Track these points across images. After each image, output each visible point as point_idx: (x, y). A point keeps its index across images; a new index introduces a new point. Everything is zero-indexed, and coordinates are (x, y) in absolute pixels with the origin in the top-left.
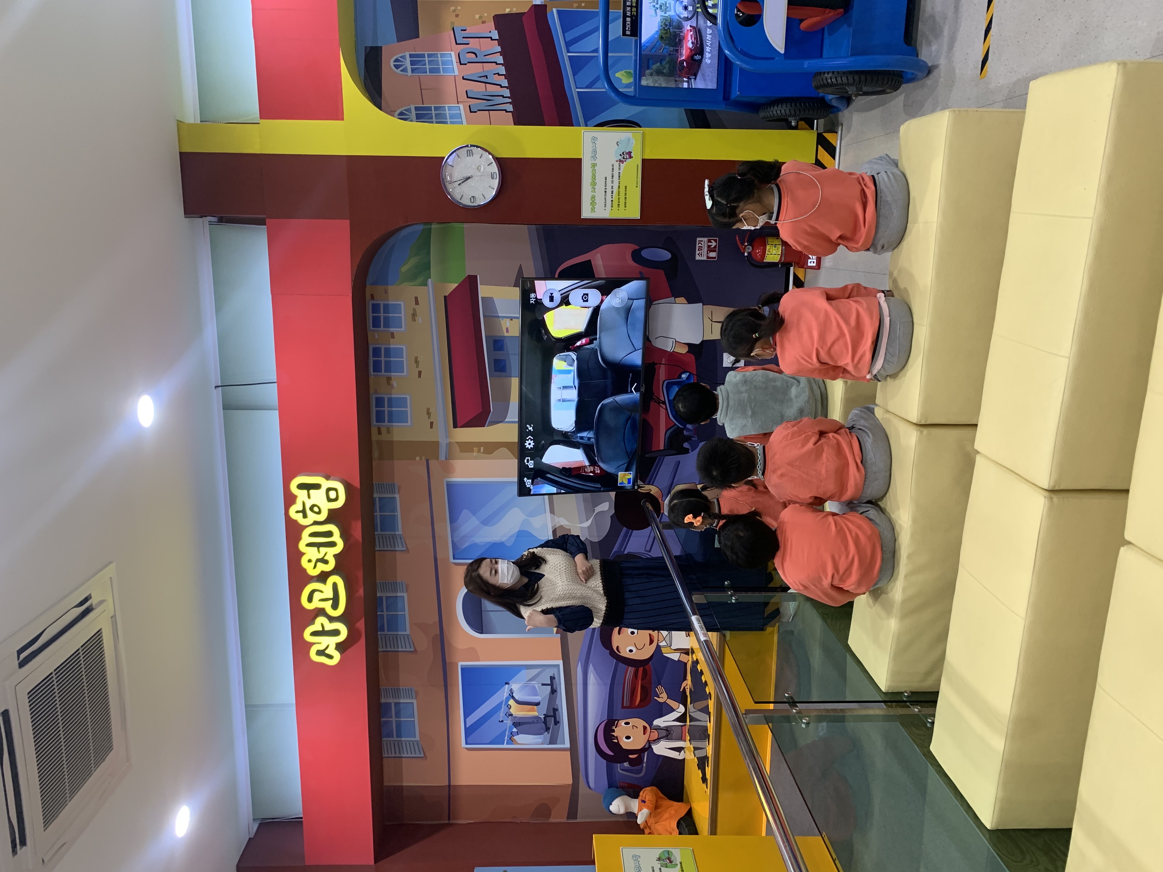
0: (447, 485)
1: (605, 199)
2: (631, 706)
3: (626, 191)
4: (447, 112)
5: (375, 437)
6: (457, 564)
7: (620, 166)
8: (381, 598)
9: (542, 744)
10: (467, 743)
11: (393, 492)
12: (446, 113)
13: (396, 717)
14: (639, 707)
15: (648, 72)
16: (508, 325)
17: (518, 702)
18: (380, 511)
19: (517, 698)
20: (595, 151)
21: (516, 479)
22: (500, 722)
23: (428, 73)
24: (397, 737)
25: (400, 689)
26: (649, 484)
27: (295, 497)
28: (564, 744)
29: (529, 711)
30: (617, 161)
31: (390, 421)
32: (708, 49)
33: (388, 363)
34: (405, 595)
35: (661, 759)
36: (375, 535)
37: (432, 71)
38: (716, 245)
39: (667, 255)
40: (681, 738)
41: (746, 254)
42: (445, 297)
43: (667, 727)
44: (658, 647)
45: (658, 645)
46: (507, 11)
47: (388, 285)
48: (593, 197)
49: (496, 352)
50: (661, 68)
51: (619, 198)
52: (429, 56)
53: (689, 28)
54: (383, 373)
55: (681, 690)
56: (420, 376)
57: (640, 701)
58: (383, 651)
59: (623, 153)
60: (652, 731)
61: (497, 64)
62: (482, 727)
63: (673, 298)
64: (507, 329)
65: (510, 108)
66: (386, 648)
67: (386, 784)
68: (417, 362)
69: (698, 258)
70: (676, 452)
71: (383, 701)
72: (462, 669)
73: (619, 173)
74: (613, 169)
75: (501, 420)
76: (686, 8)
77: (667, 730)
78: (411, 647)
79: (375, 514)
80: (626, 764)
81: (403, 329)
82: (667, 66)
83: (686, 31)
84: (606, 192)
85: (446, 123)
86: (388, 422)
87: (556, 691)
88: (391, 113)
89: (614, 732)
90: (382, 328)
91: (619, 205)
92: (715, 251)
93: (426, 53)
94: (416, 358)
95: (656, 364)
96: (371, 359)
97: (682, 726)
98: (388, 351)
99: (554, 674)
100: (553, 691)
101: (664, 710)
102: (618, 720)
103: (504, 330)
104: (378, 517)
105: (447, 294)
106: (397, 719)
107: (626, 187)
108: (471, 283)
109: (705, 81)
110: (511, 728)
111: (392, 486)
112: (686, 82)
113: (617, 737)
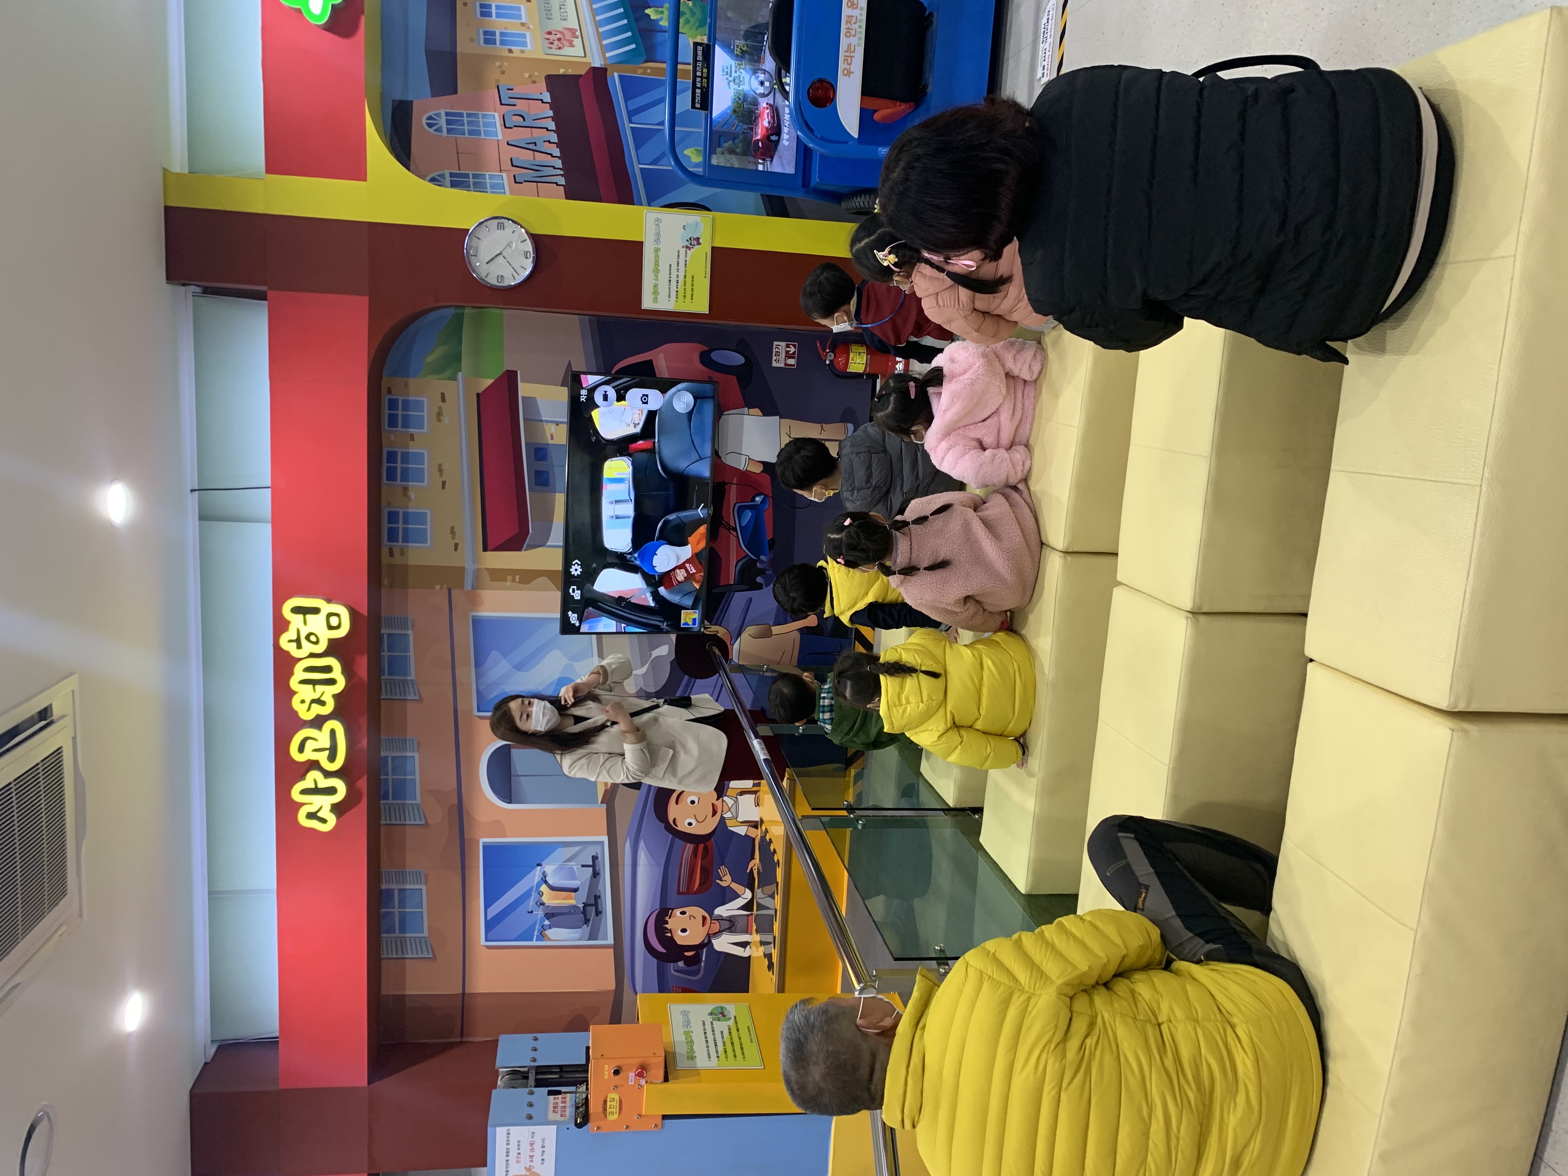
0: (473, 620)
1: (669, 288)
2: (689, 891)
3: (693, 281)
4: (488, 181)
5: (385, 559)
6: (481, 718)
7: (686, 253)
8: (386, 758)
9: (580, 940)
10: (487, 940)
11: (406, 628)
12: (486, 183)
13: (399, 908)
14: (697, 892)
15: (719, 150)
16: (553, 430)
17: (553, 888)
18: (389, 651)
19: (550, 883)
20: (658, 234)
21: (558, 615)
22: (529, 912)
23: (467, 135)
24: (400, 932)
25: (406, 872)
26: (716, 624)
27: (288, 623)
28: (607, 939)
29: (565, 899)
30: (683, 247)
31: (405, 540)
32: (785, 130)
33: (405, 471)
34: (416, 755)
35: (722, 957)
36: (381, 679)
37: (471, 132)
38: (795, 352)
39: (738, 359)
40: (747, 931)
41: (827, 362)
42: (478, 395)
43: (731, 917)
44: (722, 819)
45: (722, 817)
46: (562, 71)
47: (408, 377)
48: (656, 286)
49: (538, 462)
50: (734, 146)
51: (685, 289)
52: (468, 115)
53: (765, 105)
54: (398, 482)
55: (748, 871)
56: (443, 487)
57: (700, 885)
58: (386, 824)
59: (690, 239)
60: (713, 921)
61: (548, 130)
62: (508, 919)
63: (746, 409)
64: (552, 435)
65: (562, 181)
66: (390, 820)
67: (384, 992)
68: (440, 470)
69: (774, 364)
70: (748, 587)
71: (384, 887)
72: (483, 846)
73: (686, 260)
74: (678, 256)
75: (542, 542)
76: (762, 83)
77: (730, 921)
78: (421, 820)
79: (382, 654)
80: (681, 964)
81: (425, 430)
82: (740, 145)
83: (762, 108)
84: (670, 281)
85: (487, 192)
86: (403, 542)
87: (598, 874)
88: (422, 177)
89: (667, 923)
90: (400, 428)
91: (685, 296)
92: (794, 358)
93: (465, 113)
94: (440, 466)
95: (727, 484)
96: (385, 464)
97: (748, 916)
98: (406, 457)
99: (597, 853)
100: (596, 874)
101: (728, 896)
102: (673, 909)
103: (549, 437)
104: (386, 657)
105: (480, 392)
106: (400, 910)
107: (693, 277)
108: (509, 380)
109: (782, 165)
110: (542, 921)
111: (405, 619)
112: (761, 164)
113: (670, 930)
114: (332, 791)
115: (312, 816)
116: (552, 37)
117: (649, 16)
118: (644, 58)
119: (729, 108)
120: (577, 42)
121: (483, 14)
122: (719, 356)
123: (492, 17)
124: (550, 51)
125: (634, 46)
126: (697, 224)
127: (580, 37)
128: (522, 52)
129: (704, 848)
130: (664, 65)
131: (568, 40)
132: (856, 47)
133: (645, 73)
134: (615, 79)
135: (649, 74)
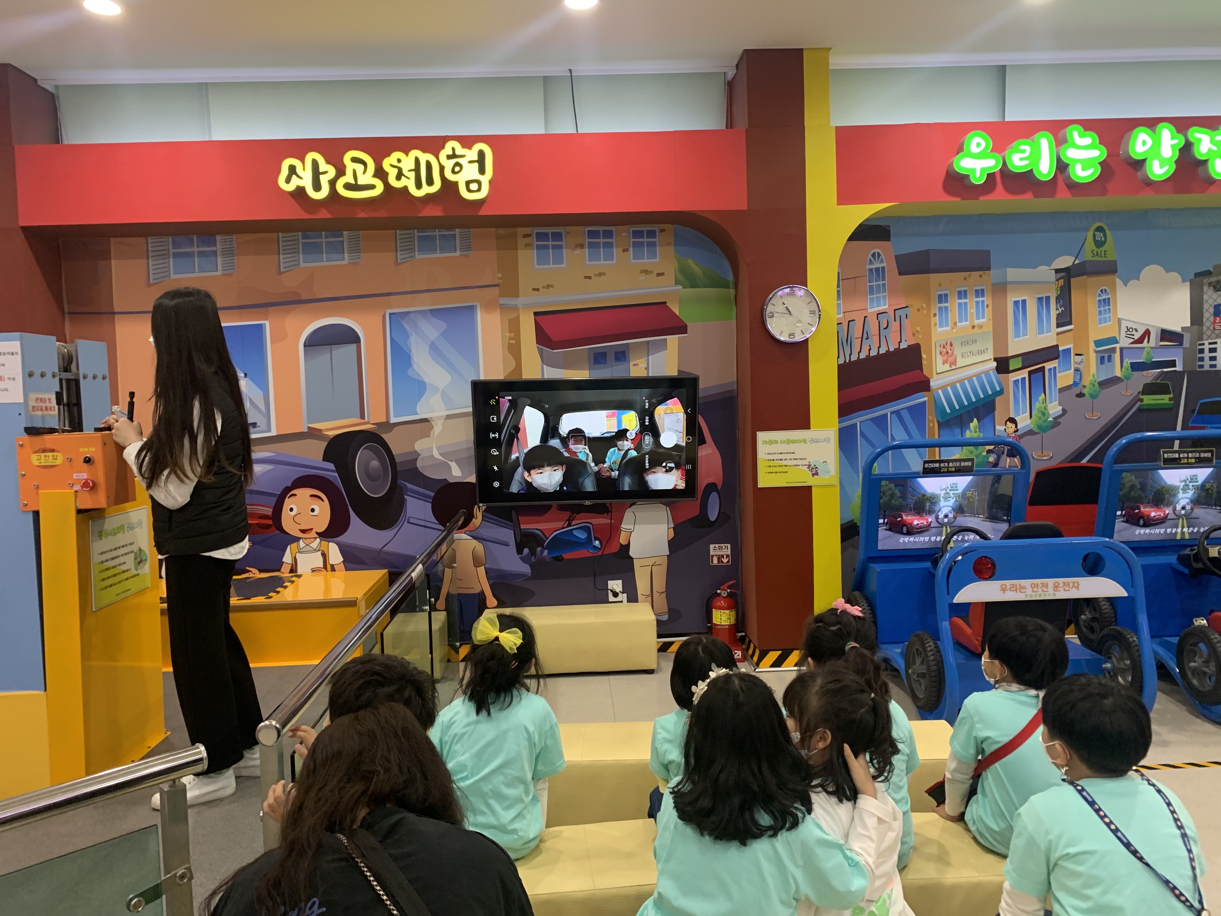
0: (472, 306)
1: (775, 453)
3: (783, 472)
5: (521, 231)
6: (384, 317)
8: (342, 236)
11: (462, 249)
13: (198, 252)
15: (893, 486)
16: (641, 365)
18: (440, 236)
20: (817, 441)
21: (482, 378)
23: (869, 284)
24: (173, 253)
25: (234, 256)
26: (483, 516)
27: (470, 147)
31: (539, 247)
33: (597, 245)
34: (346, 262)
36: (414, 229)
37: (871, 287)
38: (724, 563)
41: (719, 591)
42: (666, 302)
44: (297, 539)
45: (300, 538)
46: (924, 356)
47: (675, 245)
48: (776, 442)
49: (613, 355)
50: (896, 498)
51: (776, 466)
52: (884, 285)
53: (930, 520)
54: (587, 240)
55: (247, 568)
56: (586, 277)
58: (279, 238)
61: (879, 348)
63: (673, 526)
64: (637, 365)
66: (282, 241)
68: (600, 274)
69: (712, 546)
71: (218, 238)
72: (261, 325)
73: (799, 465)
75: (545, 361)
76: (946, 516)
78: (284, 268)
79: (437, 230)
81: (632, 261)
82: (897, 503)
83: (927, 518)
84: (781, 453)
86: (537, 245)
90: (632, 240)
91: (770, 466)
92: (718, 562)
93: (886, 282)
94: (604, 274)
95: (609, 515)
96: (601, 229)
98: (609, 245)
99: (259, 426)
103: (635, 361)
104: (434, 233)
105: (667, 304)
106: (196, 254)
107: (786, 472)
108: (680, 328)
109: (885, 538)
111: (469, 248)
112: (884, 521)
114: (317, 186)
115: (292, 170)
116: (948, 347)
117: (972, 421)
118: (940, 420)
119: (925, 491)
120: (947, 367)
121: (959, 293)
122: (714, 499)
123: (959, 299)
124: (938, 346)
125: (949, 411)
126: (829, 472)
127: (951, 369)
128: (935, 324)
129: (269, 525)
130: (937, 437)
131: (947, 359)
132: (1024, 594)
133: (930, 421)
134: (922, 398)
135: (929, 425)
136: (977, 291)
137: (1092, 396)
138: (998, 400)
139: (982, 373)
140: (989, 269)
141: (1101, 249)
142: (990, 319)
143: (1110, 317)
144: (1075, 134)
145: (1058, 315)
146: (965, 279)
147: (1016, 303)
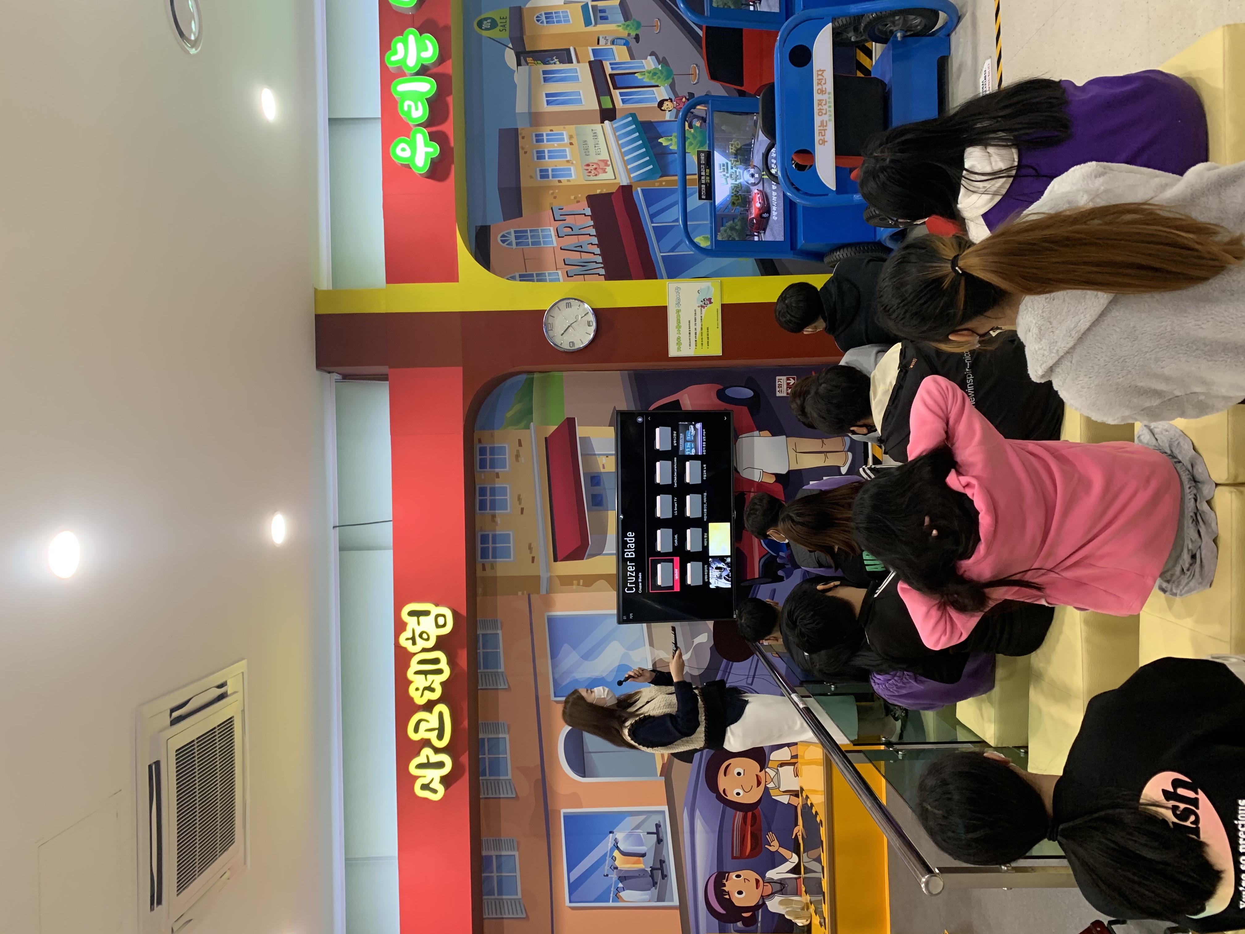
0: (548, 619)
1: (690, 339)
2: (741, 856)
3: (708, 332)
4: (547, 277)
5: (479, 573)
6: (557, 702)
7: (701, 311)
8: (483, 739)
9: (649, 901)
10: (570, 902)
11: (497, 629)
13: (497, 872)
14: (749, 857)
15: (722, 229)
16: (604, 462)
17: (624, 854)
18: (483, 648)
19: (622, 848)
20: (679, 299)
21: (615, 611)
22: (604, 876)
23: (530, 246)
24: (498, 895)
25: (501, 840)
27: (406, 624)
28: (672, 901)
29: (634, 863)
30: (699, 307)
31: (494, 557)
32: (774, 208)
33: (493, 502)
34: (507, 736)
35: (776, 918)
36: (477, 673)
37: (533, 243)
38: (794, 383)
39: (749, 393)
40: (797, 893)
42: (546, 438)
43: (782, 880)
44: (766, 789)
45: (766, 787)
46: (598, 192)
47: (493, 429)
48: (679, 338)
49: (594, 488)
50: (734, 225)
51: (702, 338)
52: (531, 231)
53: (756, 191)
54: (488, 511)
55: (793, 837)
56: (522, 513)
57: (751, 850)
58: (486, 798)
59: (704, 300)
60: (765, 884)
61: (590, 235)
62: (586, 883)
63: (758, 431)
64: (603, 465)
65: (602, 272)
66: (488, 794)
68: (519, 499)
69: (778, 394)
70: (771, 580)
71: (484, 853)
72: (564, 816)
73: (701, 317)
74: (695, 314)
75: (599, 552)
76: (753, 176)
77: (780, 883)
78: (512, 793)
79: (478, 651)
80: (739, 924)
81: (507, 469)
82: (739, 223)
83: (754, 194)
84: (690, 333)
85: (545, 281)
86: (493, 558)
87: (662, 840)
88: (500, 275)
89: (724, 885)
90: (488, 469)
91: (702, 344)
93: (528, 229)
94: (519, 496)
95: (746, 492)
96: (478, 498)
97: (796, 879)
98: (493, 491)
99: (659, 821)
100: (660, 841)
101: (776, 860)
102: (729, 873)
103: (601, 467)
104: (482, 654)
105: (547, 436)
106: (499, 874)
107: (708, 329)
108: (570, 425)
109: (773, 234)
110: (616, 884)
111: (496, 622)
112: (756, 236)
113: (728, 892)
114: (441, 765)
115: (425, 787)
116: (590, 168)
117: (661, 143)
118: (660, 175)
119: (728, 196)
120: (609, 169)
121: (539, 158)
122: (732, 392)
123: (545, 159)
124: (589, 178)
125: (651, 167)
126: (709, 288)
127: (611, 166)
128: (569, 181)
130: (676, 178)
131: (602, 169)
132: (828, 122)
133: (661, 185)
134: (638, 193)
135: (664, 186)
136: (537, 141)
137: (637, 28)
138: (641, 119)
139: (615, 135)
140: (517, 129)
141: (498, 23)
142: (564, 128)
143: (562, 12)
144: (393, 58)
145: (560, 62)
146: (526, 153)
147: (548, 103)
